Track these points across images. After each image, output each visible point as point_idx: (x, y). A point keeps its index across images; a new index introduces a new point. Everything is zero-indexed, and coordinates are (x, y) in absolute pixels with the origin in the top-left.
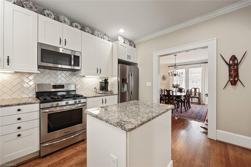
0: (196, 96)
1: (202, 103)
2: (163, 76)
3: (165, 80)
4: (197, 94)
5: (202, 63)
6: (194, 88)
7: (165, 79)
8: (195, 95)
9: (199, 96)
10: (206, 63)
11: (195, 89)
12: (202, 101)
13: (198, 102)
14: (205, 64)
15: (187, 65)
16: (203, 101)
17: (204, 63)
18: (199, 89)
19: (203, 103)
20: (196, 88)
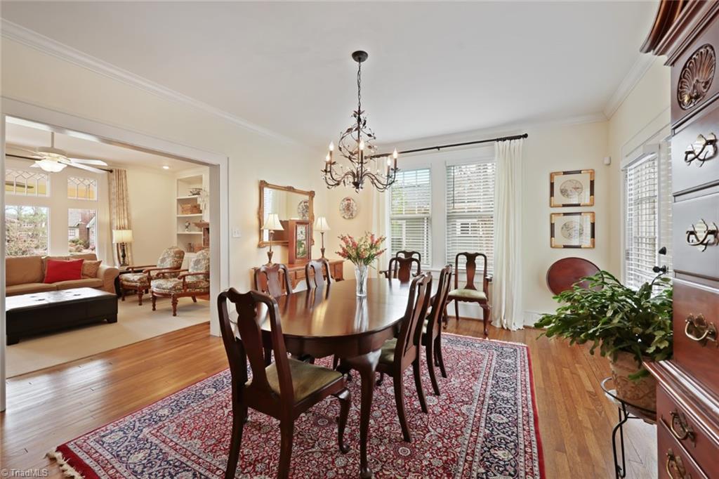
0: (474, 289)
1: (498, 322)
2: (346, 202)
3: (351, 217)
4: (479, 281)
5: (498, 140)
6: (465, 254)
7: (352, 214)
8: (470, 286)
9: (485, 290)
10: (513, 141)
11: (471, 259)
12: (496, 314)
13: (482, 318)
14: (508, 141)
15: (438, 148)
16: (500, 311)
17: (504, 139)
18: (485, 257)
19: (501, 321)
20: (472, 252)
